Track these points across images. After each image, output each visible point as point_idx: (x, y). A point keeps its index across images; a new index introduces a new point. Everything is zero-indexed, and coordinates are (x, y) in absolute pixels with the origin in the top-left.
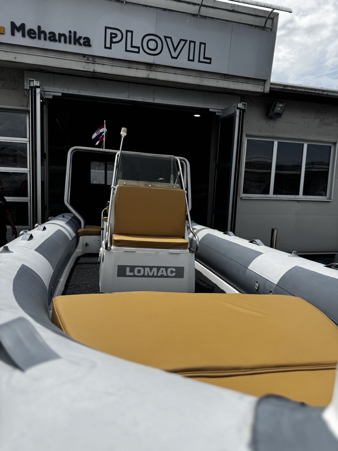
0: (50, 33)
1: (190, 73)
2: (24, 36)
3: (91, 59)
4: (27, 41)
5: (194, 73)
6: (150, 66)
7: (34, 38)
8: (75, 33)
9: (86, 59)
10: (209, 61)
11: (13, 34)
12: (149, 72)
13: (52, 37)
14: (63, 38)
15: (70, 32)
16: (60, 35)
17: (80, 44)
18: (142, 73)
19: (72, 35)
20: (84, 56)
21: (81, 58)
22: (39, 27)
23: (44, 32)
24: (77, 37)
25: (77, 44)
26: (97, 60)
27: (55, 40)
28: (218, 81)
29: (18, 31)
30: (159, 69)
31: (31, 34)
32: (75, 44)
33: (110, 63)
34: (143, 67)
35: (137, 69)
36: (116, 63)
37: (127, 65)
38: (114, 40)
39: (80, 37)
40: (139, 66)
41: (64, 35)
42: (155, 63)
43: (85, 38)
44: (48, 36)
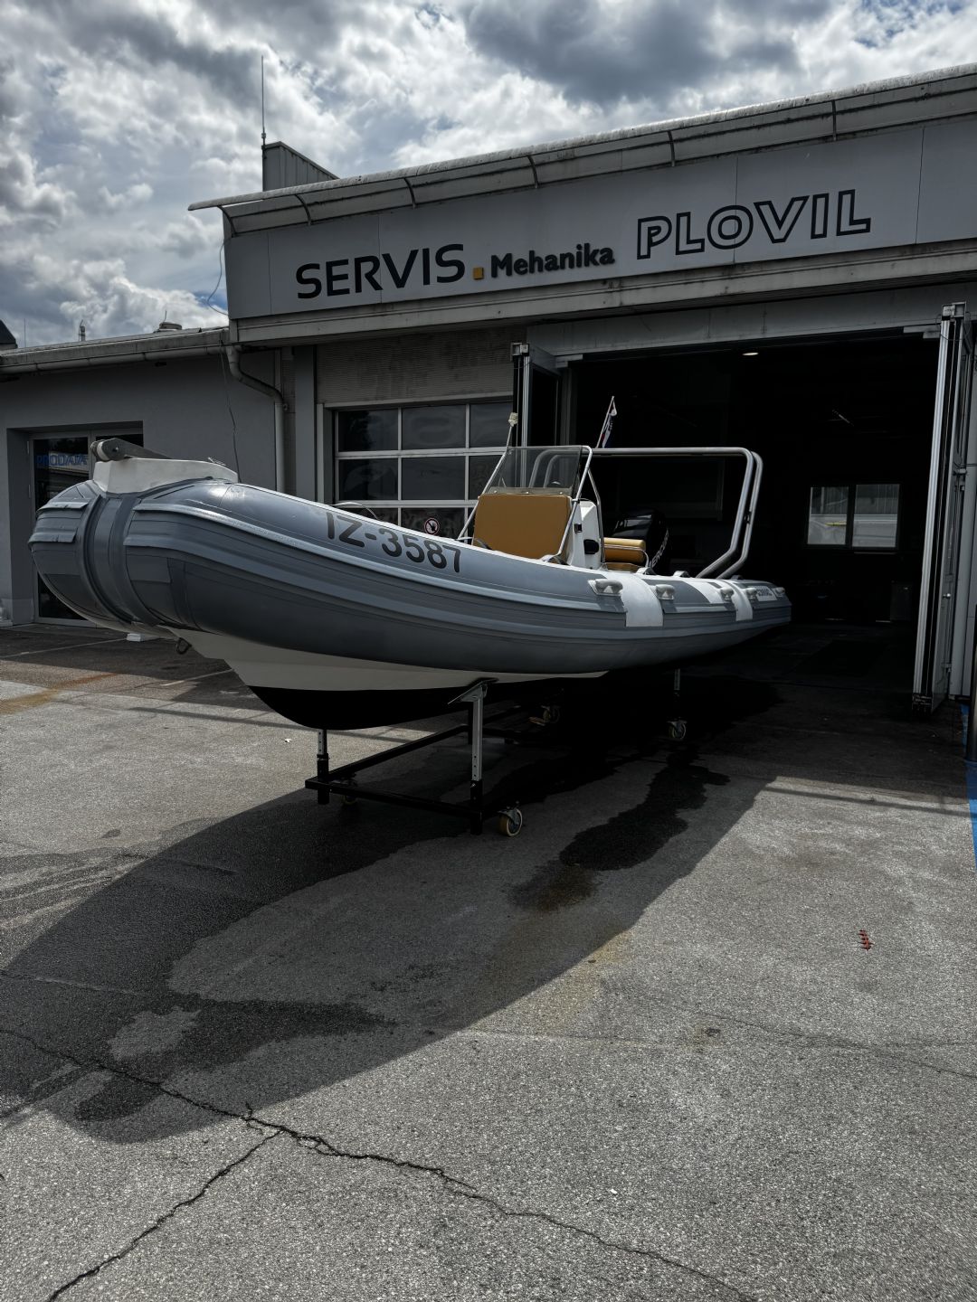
0: (547, 258)
1: (821, 263)
2: (509, 273)
3: (616, 284)
5: (831, 261)
6: (728, 270)
7: (524, 273)
8: (587, 246)
9: (607, 286)
10: (863, 226)
11: (494, 275)
12: (727, 283)
13: (552, 264)
14: (567, 261)
15: (579, 247)
16: (563, 257)
17: (596, 264)
18: (711, 288)
19: (583, 251)
20: (604, 281)
21: (600, 286)
22: (532, 253)
23: (539, 259)
24: (591, 251)
25: (591, 265)
26: (627, 284)
27: (556, 268)
28: (893, 265)
29: (502, 268)
30: (748, 272)
31: (520, 267)
32: (587, 265)
33: (651, 282)
34: (715, 275)
35: (703, 281)
36: (661, 280)
37: (682, 278)
38: (655, 239)
39: (596, 252)
40: (707, 276)
41: (570, 255)
42: (737, 261)
43: (602, 251)
44: (545, 262)
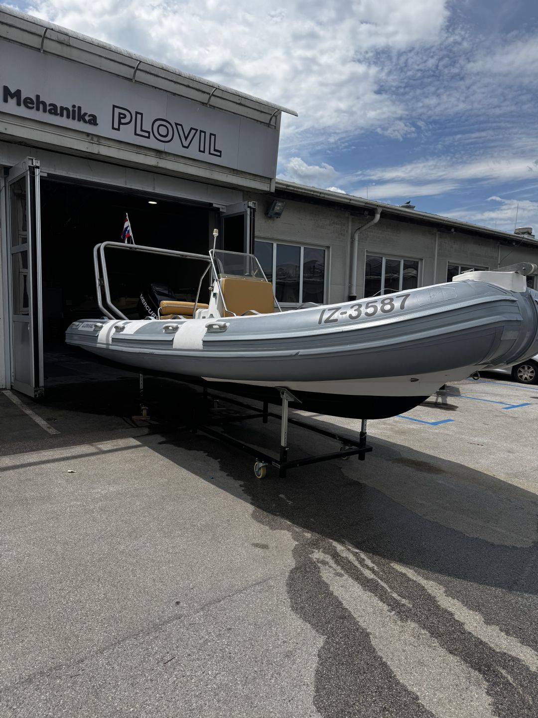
0: (50, 105)
1: (199, 164)
2: (19, 104)
3: (95, 139)
4: (22, 111)
5: (204, 165)
6: (159, 153)
7: (32, 108)
8: (80, 108)
9: (89, 138)
10: (219, 154)
11: (6, 100)
12: (158, 160)
13: (54, 110)
14: (65, 112)
15: (74, 106)
16: (62, 108)
17: (85, 121)
18: (150, 160)
19: (76, 109)
20: (88, 134)
21: (85, 136)
22: (38, 97)
23: (44, 103)
24: (82, 113)
25: (82, 122)
26: (103, 141)
27: (56, 114)
28: (227, 176)
29: (12, 98)
30: (169, 158)
31: (28, 103)
32: (79, 120)
33: (117, 145)
34: (153, 154)
35: (146, 155)
36: (123, 146)
37: (135, 149)
38: (123, 121)
39: (85, 114)
40: (148, 153)
41: (67, 109)
42: (166, 151)
43: (90, 115)
44: (48, 108)
